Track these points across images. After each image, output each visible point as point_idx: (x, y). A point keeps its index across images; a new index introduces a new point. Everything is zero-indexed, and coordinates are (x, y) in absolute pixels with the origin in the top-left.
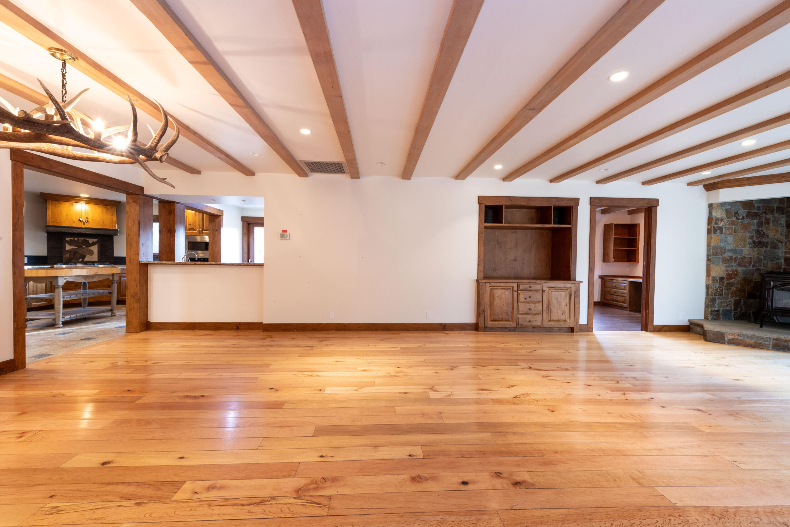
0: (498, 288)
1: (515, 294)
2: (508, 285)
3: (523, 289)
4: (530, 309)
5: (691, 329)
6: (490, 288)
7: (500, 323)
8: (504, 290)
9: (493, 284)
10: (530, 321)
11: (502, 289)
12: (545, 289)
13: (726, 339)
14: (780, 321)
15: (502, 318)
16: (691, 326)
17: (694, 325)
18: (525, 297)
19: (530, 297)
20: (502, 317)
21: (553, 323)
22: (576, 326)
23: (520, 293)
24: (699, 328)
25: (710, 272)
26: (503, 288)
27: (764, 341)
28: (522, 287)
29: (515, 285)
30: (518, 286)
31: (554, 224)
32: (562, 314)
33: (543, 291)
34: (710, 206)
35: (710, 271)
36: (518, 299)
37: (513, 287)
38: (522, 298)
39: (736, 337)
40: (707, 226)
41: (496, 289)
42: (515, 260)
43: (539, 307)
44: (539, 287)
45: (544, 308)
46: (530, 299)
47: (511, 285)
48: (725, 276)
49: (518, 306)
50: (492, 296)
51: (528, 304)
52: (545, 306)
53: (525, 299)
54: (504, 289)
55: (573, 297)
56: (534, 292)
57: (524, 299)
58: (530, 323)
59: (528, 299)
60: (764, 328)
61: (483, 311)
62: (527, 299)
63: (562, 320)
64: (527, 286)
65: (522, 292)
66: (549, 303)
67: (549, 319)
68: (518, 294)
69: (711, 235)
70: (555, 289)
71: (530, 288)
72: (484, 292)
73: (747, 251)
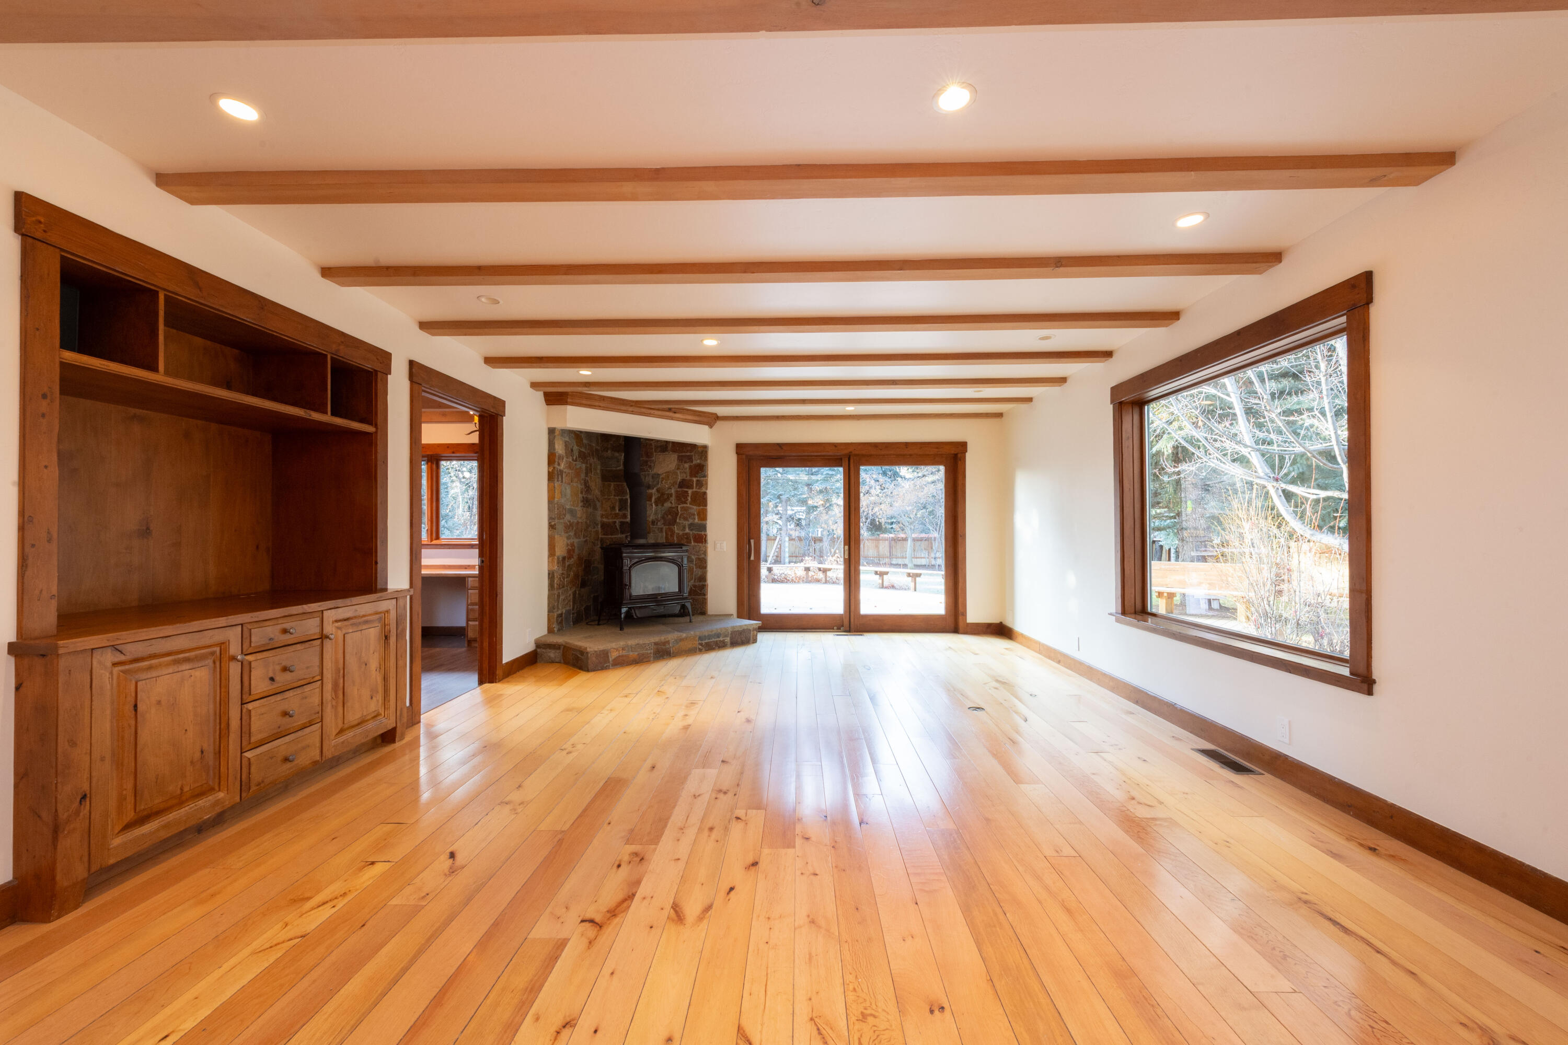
0: (154, 662)
1: (234, 669)
2: (203, 642)
3: (264, 645)
4: (285, 714)
5: (538, 656)
6: (116, 670)
7: (171, 816)
8: (186, 666)
9: (133, 650)
10: (286, 760)
11: (177, 662)
12: (329, 629)
13: (611, 660)
14: (639, 616)
15: (179, 792)
16: (538, 650)
17: (543, 648)
18: (271, 675)
19: (285, 669)
20: (182, 789)
21: (349, 735)
22: (400, 719)
23: (253, 665)
24: (553, 652)
25: (554, 549)
26: (180, 658)
27: (647, 649)
28: (259, 637)
29: (233, 636)
30: (245, 637)
31: (333, 414)
32: (372, 698)
33: (323, 637)
34: (551, 431)
35: (554, 546)
36: (246, 689)
37: (224, 645)
38: (259, 685)
39: (621, 653)
40: (547, 466)
41: (150, 668)
42: (145, 532)
43: (312, 695)
44: (310, 627)
45: (328, 695)
46: (288, 676)
47: (218, 636)
48: (566, 555)
49: (246, 717)
50: (129, 708)
51: (279, 697)
52: (328, 687)
53: (272, 679)
54: (187, 660)
55: (393, 639)
56: (299, 647)
57: (268, 682)
58: (288, 765)
59: (283, 679)
60: (626, 630)
61: (84, 797)
62: (277, 678)
63: (369, 717)
64: (271, 632)
65: (259, 656)
66: (342, 672)
67: (340, 725)
68: (246, 668)
69: (554, 483)
70: (352, 625)
71: (287, 636)
72: (87, 703)
73: (579, 510)
